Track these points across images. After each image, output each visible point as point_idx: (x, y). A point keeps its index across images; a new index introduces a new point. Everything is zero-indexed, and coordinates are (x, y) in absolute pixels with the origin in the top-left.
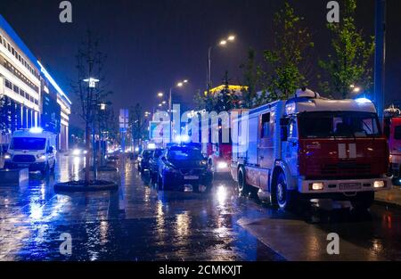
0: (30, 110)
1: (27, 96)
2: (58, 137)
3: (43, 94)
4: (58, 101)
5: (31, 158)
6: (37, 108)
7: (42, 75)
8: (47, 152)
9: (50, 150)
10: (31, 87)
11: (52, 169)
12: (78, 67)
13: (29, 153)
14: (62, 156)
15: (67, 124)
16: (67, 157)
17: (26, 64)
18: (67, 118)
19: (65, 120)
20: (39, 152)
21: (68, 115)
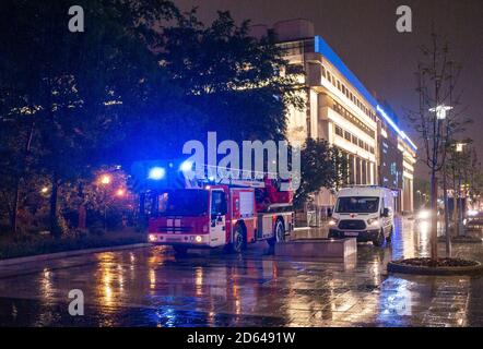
0: (364, 161)
1: (361, 144)
2: (399, 195)
3: (381, 140)
4: (399, 147)
5: (361, 224)
6: (373, 158)
7: (378, 114)
8: (381, 215)
9: (385, 213)
10: (366, 131)
11: (389, 239)
12: (419, 90)
13: (358, 217)
14: (404, 221)
15: (411, 177)
16: (412, 222)
17: (358, 103)
18: (412, 169)
19: (409, 171)
20: (371, 215)
21: (414, 165)
